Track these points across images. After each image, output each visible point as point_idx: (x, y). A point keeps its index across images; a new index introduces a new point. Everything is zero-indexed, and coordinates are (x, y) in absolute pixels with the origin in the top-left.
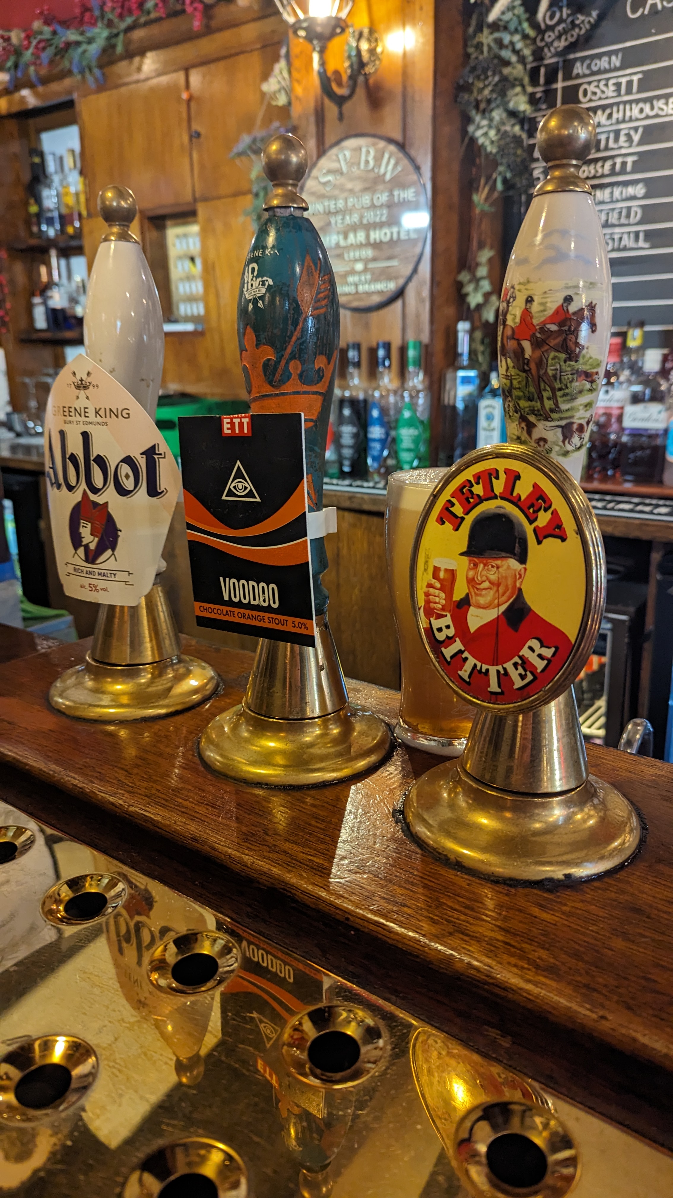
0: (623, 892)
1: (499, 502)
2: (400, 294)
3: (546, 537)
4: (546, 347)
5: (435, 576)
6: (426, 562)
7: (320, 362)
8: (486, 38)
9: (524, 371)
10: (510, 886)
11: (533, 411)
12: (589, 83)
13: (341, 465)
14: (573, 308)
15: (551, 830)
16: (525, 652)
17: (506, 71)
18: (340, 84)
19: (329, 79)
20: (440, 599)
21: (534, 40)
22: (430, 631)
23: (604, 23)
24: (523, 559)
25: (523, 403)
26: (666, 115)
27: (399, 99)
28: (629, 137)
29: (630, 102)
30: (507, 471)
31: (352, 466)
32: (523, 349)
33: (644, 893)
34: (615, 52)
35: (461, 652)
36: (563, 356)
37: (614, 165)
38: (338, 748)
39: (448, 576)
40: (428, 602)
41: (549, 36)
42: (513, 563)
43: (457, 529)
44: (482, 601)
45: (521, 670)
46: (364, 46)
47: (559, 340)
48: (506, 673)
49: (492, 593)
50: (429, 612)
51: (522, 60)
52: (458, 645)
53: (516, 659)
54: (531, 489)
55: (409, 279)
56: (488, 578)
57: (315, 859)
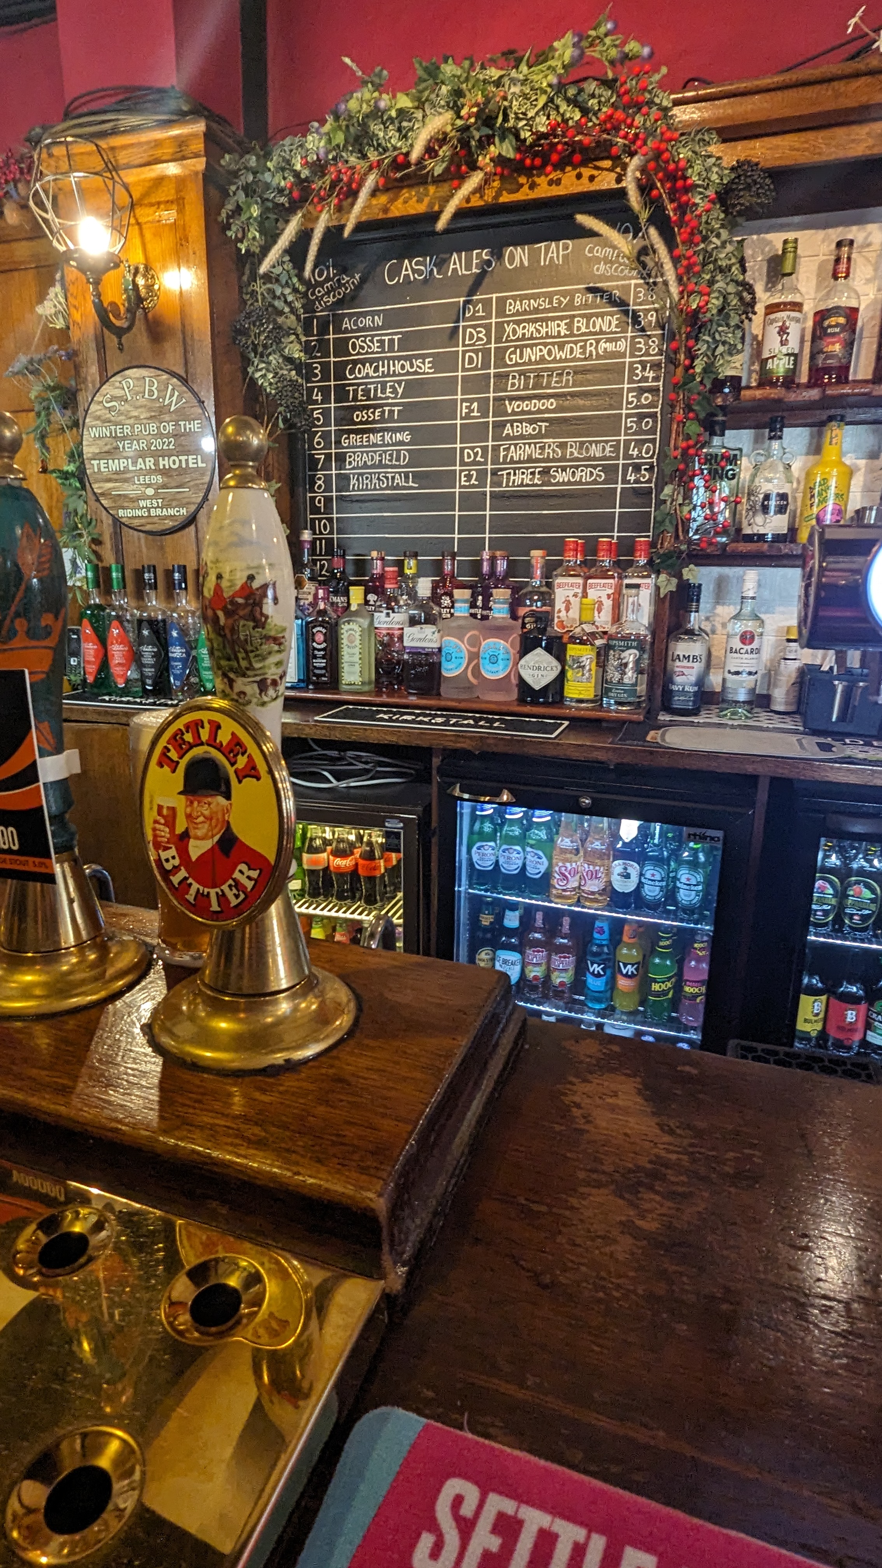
0: (332, 1066)
1: (206, 748)
2: (192, 520)
3: (245, 777)
4: (236, 617)
5: (160, 813)
6: (151, 802)
7: (47, 619)
8: (259, 287)
9: (220, 635)
10: (238, 1076)
11: (231, 669)
12: (357, 338)
13: (144, 684)
14: (256, 584)
15: (280, 1021)
16: (236, 875)
17: (280, 320)
18: (118, 316)
19: (105, 311)
20: (165, 832)
21: (305, 295)
22: (159, 862)
23: (365, 286)
24: (228, 797)
25: (223, 663)
26: (424, 373)
27: (180, 335)
28: (395, 391)
29: (394, 358)
30: (210, 722)
31: (154, 685)
32: (218, 618)
33: (348, 1065)
34: (378, 313)
35: (186, 879)
36: (251, 624)
37: (383, 412)
38: (92, 973)
39: (171, 813)
40: (155, 836)
41: (320, 291)
42: (221, 800)
43: (174, 771)
44: (199, 833)
45: (235, 891)
46: (141, 281)
47: (247, 610)
48: (224, 894)
49: (206, 826)
50: (157, 846)
51: (293, 311)
52: (183, 873)
53: (231, 882)
54: (230, 737)
55: (200, 506)
56: (202, 814)
57: (59, 1080)
